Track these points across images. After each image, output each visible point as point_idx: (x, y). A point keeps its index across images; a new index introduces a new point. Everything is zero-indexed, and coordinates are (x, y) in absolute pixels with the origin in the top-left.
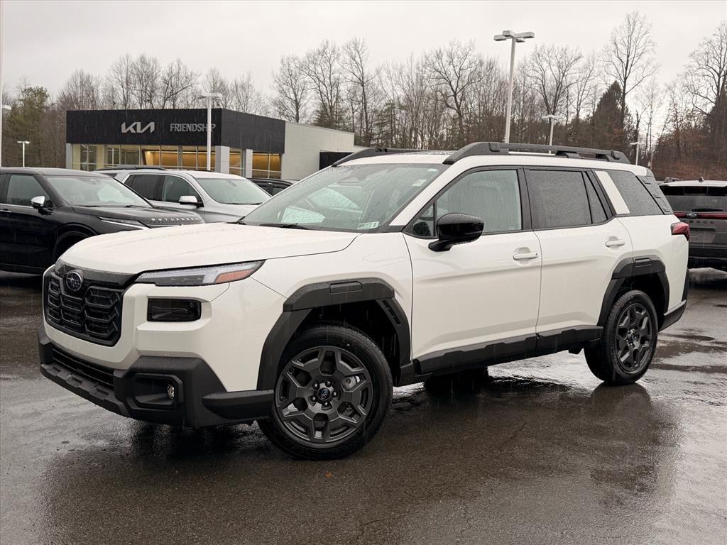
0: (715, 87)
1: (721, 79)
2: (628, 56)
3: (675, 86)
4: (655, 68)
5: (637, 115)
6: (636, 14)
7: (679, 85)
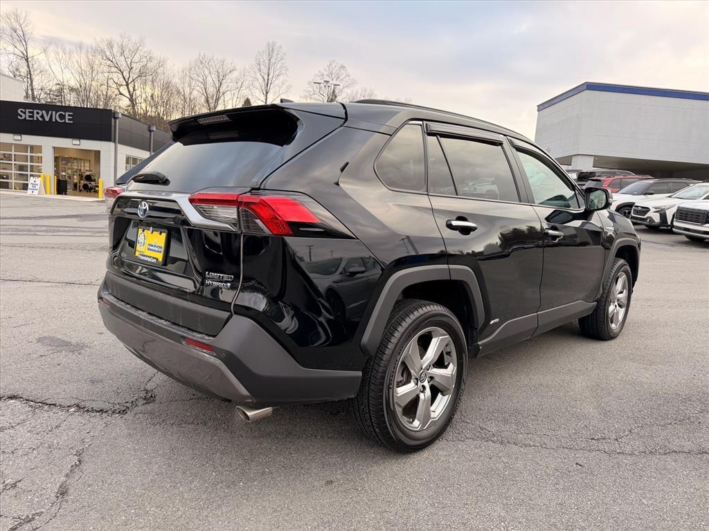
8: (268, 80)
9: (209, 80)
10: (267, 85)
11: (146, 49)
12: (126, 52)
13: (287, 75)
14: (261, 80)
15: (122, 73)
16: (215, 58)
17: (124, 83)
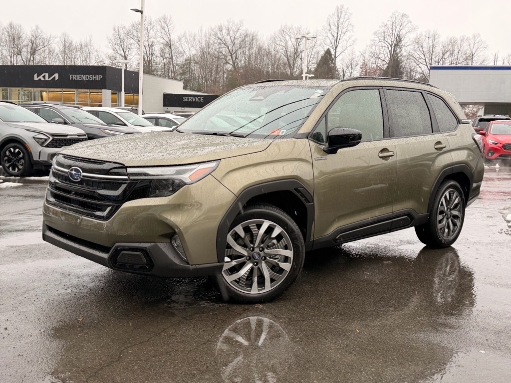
0: (389, 54)
1: (392, 49)
2: (337, 33)
3: (365, 52)
4: (354, 41)
5: (343, 71)
6: (342, 6)
7: (368, 53)
8: (337, 36)
9: (290, 43)
10: (336, 41)
11: (244, 28)
12: (231, 32)
13: (353, 31)
14: (331, 37)
15: (228, 47)
16: (294, 27)
17: (230, 54)
